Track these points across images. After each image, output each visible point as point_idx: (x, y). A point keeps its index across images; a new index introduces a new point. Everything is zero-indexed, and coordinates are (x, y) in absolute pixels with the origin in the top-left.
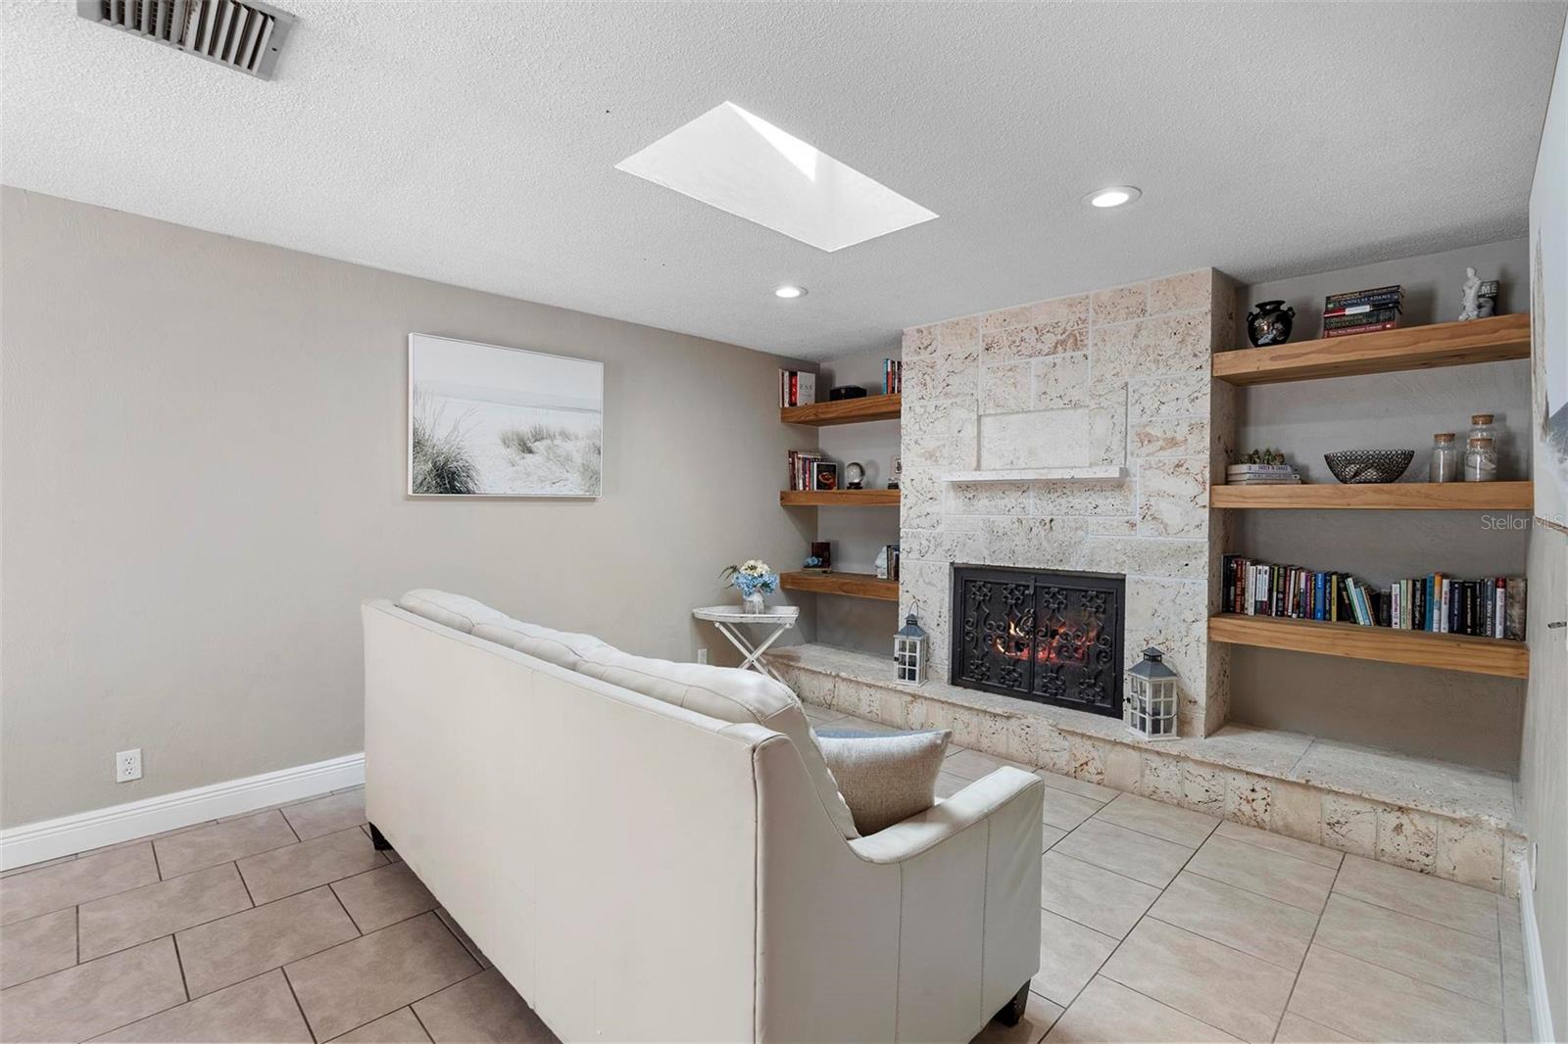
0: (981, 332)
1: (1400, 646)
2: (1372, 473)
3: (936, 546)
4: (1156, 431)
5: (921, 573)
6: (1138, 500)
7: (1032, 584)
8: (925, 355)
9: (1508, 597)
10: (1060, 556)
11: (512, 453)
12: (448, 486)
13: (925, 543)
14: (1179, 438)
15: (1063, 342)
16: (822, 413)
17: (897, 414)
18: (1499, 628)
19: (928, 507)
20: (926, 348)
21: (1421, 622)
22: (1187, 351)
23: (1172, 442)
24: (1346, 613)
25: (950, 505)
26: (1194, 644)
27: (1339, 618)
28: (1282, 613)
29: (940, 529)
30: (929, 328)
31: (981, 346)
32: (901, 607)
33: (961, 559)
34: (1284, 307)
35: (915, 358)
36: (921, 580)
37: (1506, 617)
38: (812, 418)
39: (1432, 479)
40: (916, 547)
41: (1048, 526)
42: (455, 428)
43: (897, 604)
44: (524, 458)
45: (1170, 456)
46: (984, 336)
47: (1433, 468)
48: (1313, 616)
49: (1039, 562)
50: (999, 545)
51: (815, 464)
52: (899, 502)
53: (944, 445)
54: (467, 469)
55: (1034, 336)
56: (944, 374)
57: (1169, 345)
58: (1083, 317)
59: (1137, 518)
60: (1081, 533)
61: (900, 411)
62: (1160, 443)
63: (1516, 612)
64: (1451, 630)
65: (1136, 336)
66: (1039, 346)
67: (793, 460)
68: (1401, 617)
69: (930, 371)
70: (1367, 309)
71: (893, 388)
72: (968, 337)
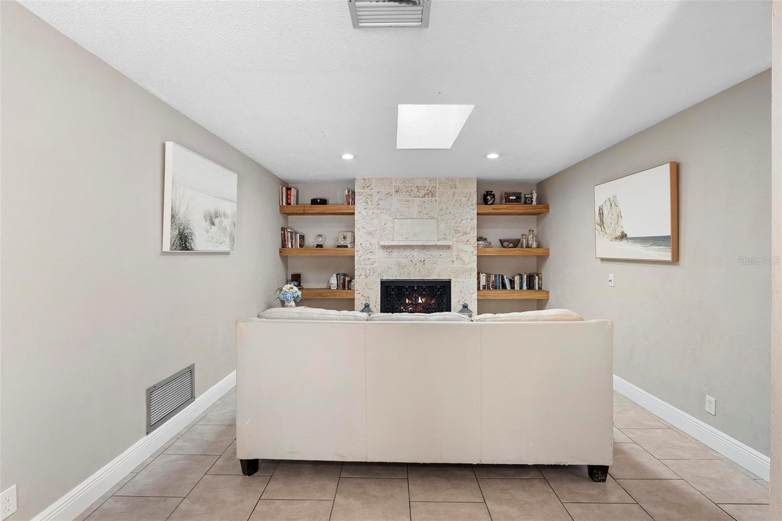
0: (394, 184)
1: (524, 294)
2: (511, 245)
3: (374, 273)
4: (460, 229)
5: (366, 285)
6: (455, 253)
7: (416, 285)
8: (367, 190)
9: (539, 278)
10: (428, 274)
11: (206, 224)
12: (184, 245)
13: (368, 271)
14: (468, 232)
15: (427, 194)
16: (307, 210)
17: (353, 214)
18: (537, 287)
19: (369, 256)
20: (368, 187)
21: (521, 287)
22: (469, 203)
23: (466, 233)
24: (504, 286)
25: (381, 254)
26: (473, 301)
27: (503, 288)
28: (489, 288)
29: (375, 265)
30: (369, 179)
31: (394, 190)
32: (356, 300)
33: (385, 278)
34: (493, 193)
35: (362, 191)
36: (366, 288)
37: (539, 283)
38: (301, 212)
39: (522, 247)
40: (363, 274)
41: (423, 263)
42: (187, 208)
43: (353, 299)
44: (211, 228)
45: (465, 238)
46: (395, 186)
47: (522, 244)
48: (496, 288)
49: (420, 277)
50: (403, 271)
51: (298, 235)
52: (354, 254)
53: (377, 230)
54: (191, 234)
55: (416, 190)
56: (376, 199)
57: (464, 200)
58: (435, 185)
59: (455, 259)
60: (435, 265)
61: (354, 213)
62: (461, 234)
63: (540, 282)
64: (527, 289)
65: (453, 196)
66: (418, 194)
67: (284, 232)
68: (517, 286)
69: (369, 197)
70: (515, 198)
71: (349, 203)
72: (388, 185)
